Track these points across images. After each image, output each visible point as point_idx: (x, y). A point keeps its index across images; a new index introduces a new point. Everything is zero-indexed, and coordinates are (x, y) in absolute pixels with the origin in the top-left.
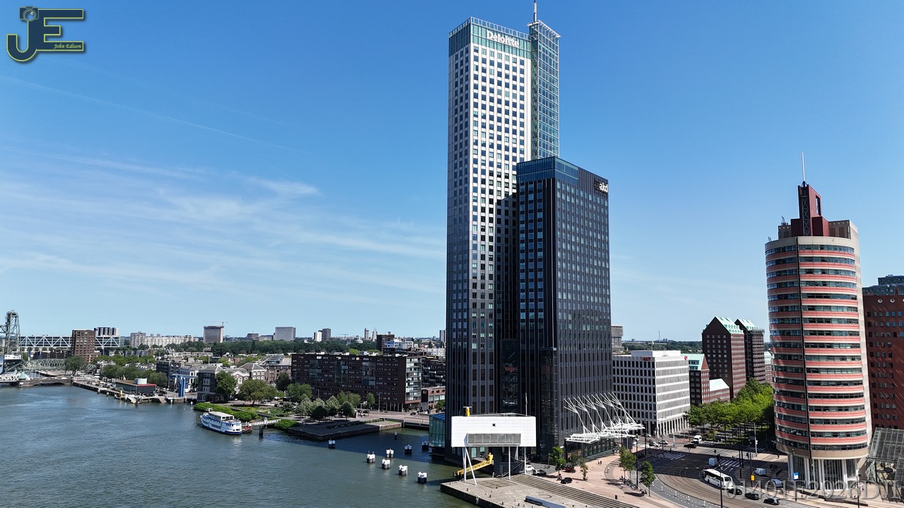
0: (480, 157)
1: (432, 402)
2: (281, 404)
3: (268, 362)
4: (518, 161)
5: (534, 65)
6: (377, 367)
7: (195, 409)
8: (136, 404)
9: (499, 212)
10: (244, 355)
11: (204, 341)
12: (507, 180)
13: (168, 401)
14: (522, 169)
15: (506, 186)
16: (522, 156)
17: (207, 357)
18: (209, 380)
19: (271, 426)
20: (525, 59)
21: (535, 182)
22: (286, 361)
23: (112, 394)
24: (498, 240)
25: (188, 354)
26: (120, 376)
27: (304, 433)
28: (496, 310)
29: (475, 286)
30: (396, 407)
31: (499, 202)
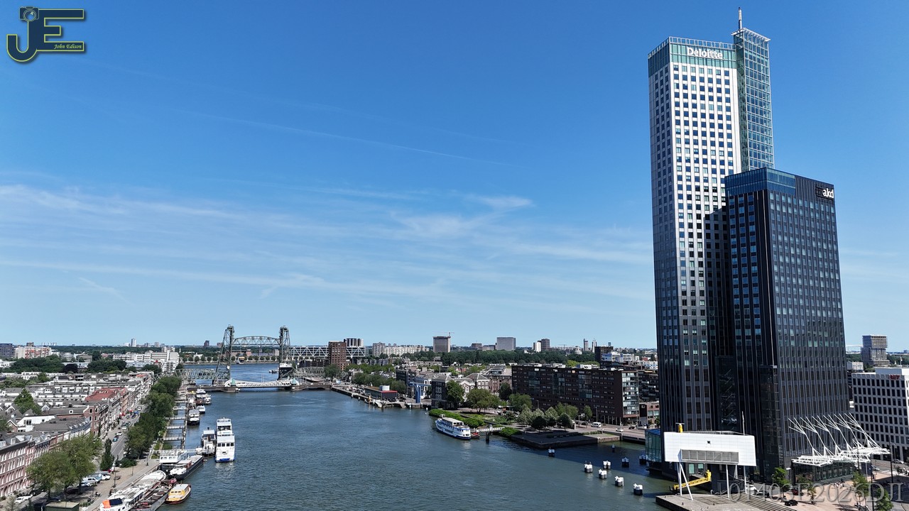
0: (684, 174)
1: (652, 417)
2: (504, 412)
3: (491, 372)
4: (727, 174)
5: (741, 73)
6: (593, 380)
7: (430, 415)
8: (382, 408)
9: (707, 226)
10: (470, 364)
11: (434, 350)
12: (715, 194)
13: (408, 406)
14: (731, 182)
15: (715, 200)
16: (731, 168)
17: (438, 366)
18: (440, 389)
19: (496, 433)
20: (730, 70)
21: (746, 195)
22: (507, 372)
23: (362, 399)
24: (709, 255)
25: (422, 363)
26: (368, 383)
27: (526, 441)
28: (710, 327)
29: (685, 302)
30: (614, 421)
31: (707, 217)
